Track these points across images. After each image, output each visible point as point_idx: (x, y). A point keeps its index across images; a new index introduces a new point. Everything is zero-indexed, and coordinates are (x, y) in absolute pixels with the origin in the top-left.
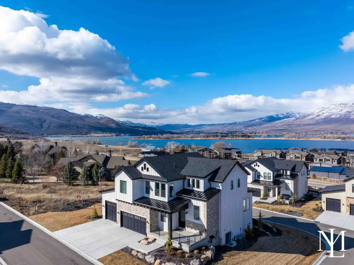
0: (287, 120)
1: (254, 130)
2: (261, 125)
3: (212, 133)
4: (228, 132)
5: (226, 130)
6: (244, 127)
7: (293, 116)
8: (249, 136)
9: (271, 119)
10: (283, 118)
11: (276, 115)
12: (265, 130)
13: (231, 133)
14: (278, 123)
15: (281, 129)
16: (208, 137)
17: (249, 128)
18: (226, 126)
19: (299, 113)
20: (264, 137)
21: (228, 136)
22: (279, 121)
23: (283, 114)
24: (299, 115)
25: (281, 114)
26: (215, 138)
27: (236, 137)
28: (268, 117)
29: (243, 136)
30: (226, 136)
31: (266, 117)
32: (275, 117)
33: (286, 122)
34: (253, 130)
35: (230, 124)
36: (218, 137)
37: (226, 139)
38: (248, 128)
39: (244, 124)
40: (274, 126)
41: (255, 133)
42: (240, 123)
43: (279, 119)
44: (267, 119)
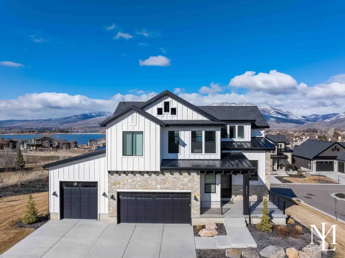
0: (99, 118)
1: (70, 127)
2: (76, 122)
3: (25, 129)
4: (43, 128)
5: (40, 126)
6: (59, 123)
7: (104, 115)
8: (67, 131)
9: (85, 117)
10: (96, 116)
11: (90, 113)
12: (80, 126)
13: (47, 128)
14: (92, 121)
15: (94, 125)
16: (22, 132)
17: (65, 125)
18: (40, 123)
19: (109, 113)
20: (81, 133)
21: (45, 131)
22: (92, 119)
23: (95, 113)
24: (109, 114)
25: (94, 113)
26: (31, 134)
27: (54, 132)
28: (82, 115)
29: (61, 132)
30: (44, 132)
31: (81, 114)
32: (89, 115)
33: (99, 120)
34: (68, 127)
35: (45, 121)
36: (35, 133)
37: (43, 134)
38: (63, 125)
39: (60, 121)
40: (88, 124)
41: (71, 129)
42: (55, 119)
43: (92, 117)
44: (82, 117)
